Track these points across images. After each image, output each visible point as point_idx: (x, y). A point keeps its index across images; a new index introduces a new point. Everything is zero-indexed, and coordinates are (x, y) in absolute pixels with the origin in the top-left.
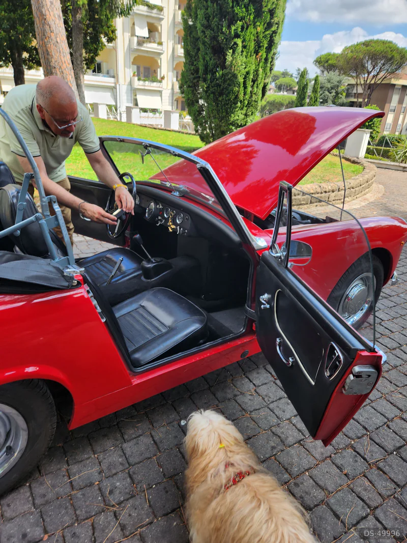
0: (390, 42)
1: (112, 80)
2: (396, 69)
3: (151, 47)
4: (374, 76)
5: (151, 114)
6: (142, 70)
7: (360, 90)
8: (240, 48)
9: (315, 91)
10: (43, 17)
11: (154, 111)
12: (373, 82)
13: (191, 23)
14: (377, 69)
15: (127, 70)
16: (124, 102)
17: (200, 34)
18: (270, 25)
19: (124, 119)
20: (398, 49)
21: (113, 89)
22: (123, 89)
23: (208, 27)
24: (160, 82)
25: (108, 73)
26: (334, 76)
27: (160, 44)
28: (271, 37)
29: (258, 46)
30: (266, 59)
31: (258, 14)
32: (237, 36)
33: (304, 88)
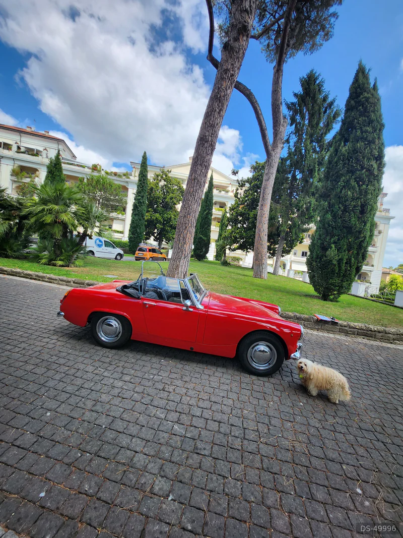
8: (333, 248)
18: (358, 237)
29: (350, 247)
31: (350, 233)
32: (335, 243)
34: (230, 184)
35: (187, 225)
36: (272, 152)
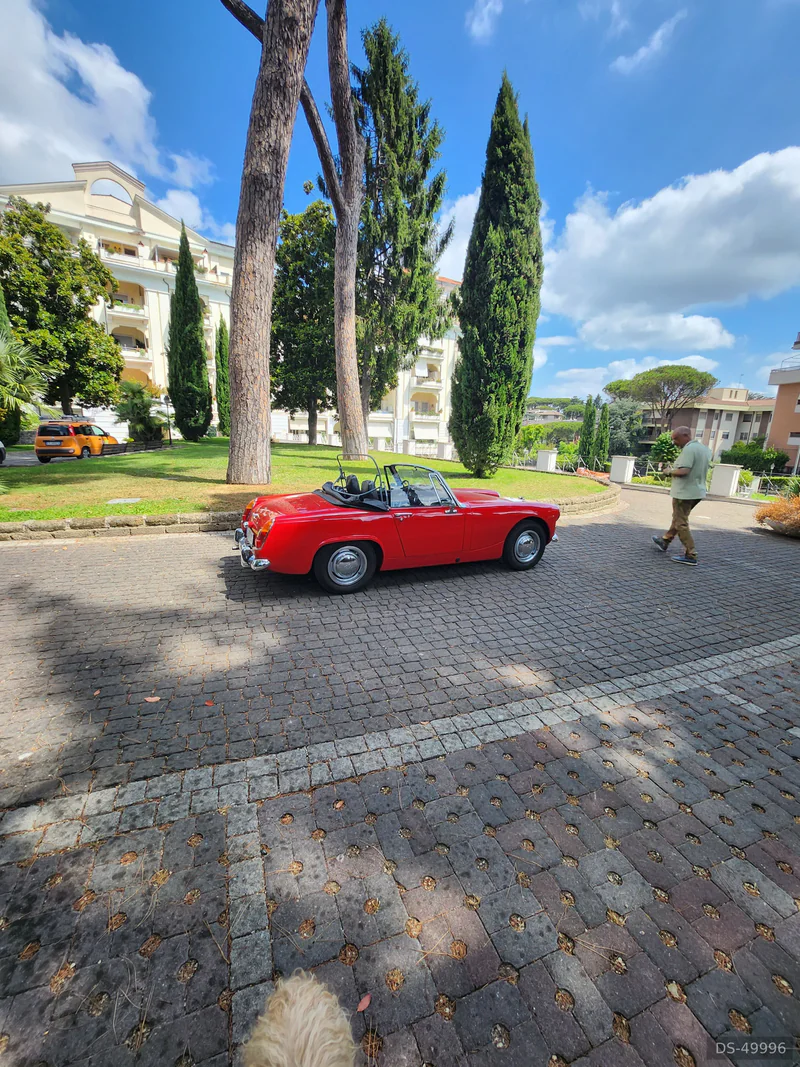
0: (688, 367)
1: (391, 415)
2: (698, 394)
3: (431, 384)
4: (672, 401)
5: (427, 445)
6: (420, 404)
7: (657, 415)
8: (493, 401)
9: (603, 418)
10: (344, 380)
11: (431, 441)
12: (672, 407)
13: (457, 383)
14: (676, 393)
15: (406, 407)
16: (401, 436)
17: (463, 391)
18: (518, 383)
19: (400, 451)
20: (697, 374)
21: (391, 424)
22: (400, 425)
23: (469, 387)
24: (438, 415)
25: (387, 409)
26: (628, 403)
27: (439, 381)
28: (520, 390)
29: (510, 398)
30: (517, 407)
31: (509, 376)
32: (492, 392)
33: (591, 416)
34: (205, 251)
35: (256, 373)
36: (347, 208)
